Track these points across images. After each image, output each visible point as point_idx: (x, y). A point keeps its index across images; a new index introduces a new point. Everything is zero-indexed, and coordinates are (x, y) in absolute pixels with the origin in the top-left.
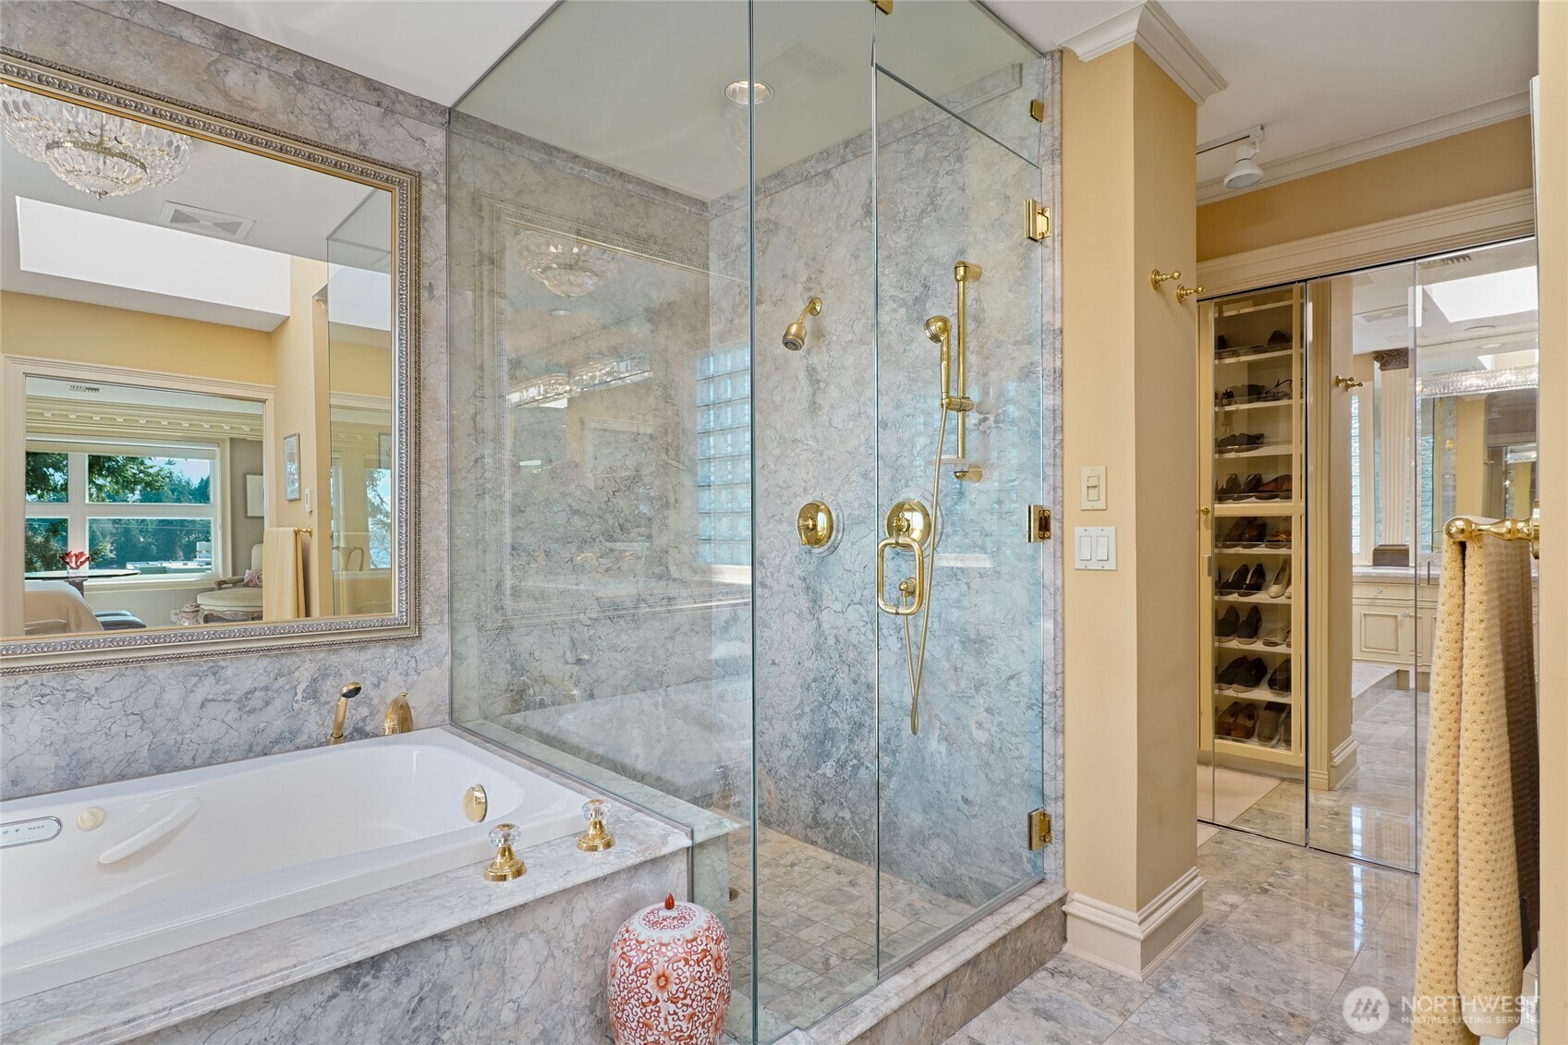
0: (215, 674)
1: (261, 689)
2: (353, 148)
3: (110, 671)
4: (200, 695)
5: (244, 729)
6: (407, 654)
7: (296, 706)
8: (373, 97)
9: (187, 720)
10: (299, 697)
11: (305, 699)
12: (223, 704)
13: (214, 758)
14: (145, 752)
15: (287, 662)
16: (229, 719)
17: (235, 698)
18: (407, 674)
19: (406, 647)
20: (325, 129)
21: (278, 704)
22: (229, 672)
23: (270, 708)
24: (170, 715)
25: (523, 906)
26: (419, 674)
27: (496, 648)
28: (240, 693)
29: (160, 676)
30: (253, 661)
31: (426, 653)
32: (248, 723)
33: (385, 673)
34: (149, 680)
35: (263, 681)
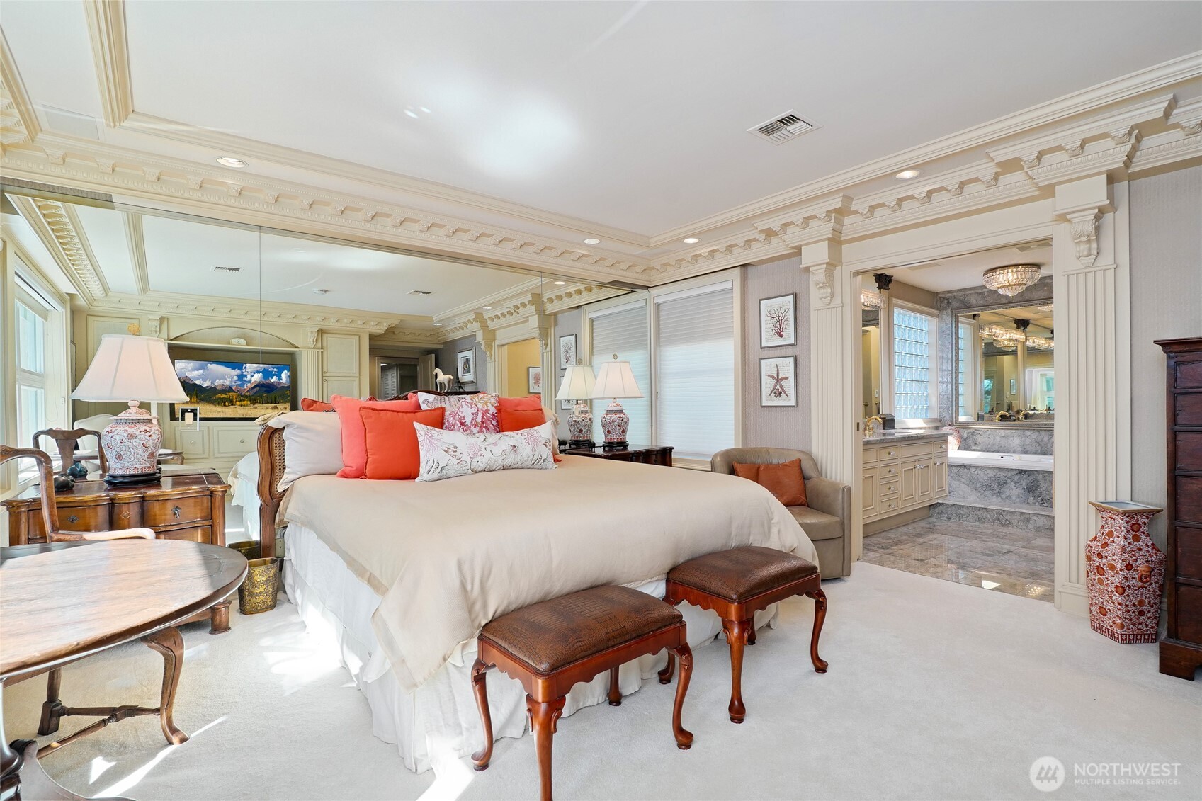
29: (1043, 434)
34: (1040, 434)
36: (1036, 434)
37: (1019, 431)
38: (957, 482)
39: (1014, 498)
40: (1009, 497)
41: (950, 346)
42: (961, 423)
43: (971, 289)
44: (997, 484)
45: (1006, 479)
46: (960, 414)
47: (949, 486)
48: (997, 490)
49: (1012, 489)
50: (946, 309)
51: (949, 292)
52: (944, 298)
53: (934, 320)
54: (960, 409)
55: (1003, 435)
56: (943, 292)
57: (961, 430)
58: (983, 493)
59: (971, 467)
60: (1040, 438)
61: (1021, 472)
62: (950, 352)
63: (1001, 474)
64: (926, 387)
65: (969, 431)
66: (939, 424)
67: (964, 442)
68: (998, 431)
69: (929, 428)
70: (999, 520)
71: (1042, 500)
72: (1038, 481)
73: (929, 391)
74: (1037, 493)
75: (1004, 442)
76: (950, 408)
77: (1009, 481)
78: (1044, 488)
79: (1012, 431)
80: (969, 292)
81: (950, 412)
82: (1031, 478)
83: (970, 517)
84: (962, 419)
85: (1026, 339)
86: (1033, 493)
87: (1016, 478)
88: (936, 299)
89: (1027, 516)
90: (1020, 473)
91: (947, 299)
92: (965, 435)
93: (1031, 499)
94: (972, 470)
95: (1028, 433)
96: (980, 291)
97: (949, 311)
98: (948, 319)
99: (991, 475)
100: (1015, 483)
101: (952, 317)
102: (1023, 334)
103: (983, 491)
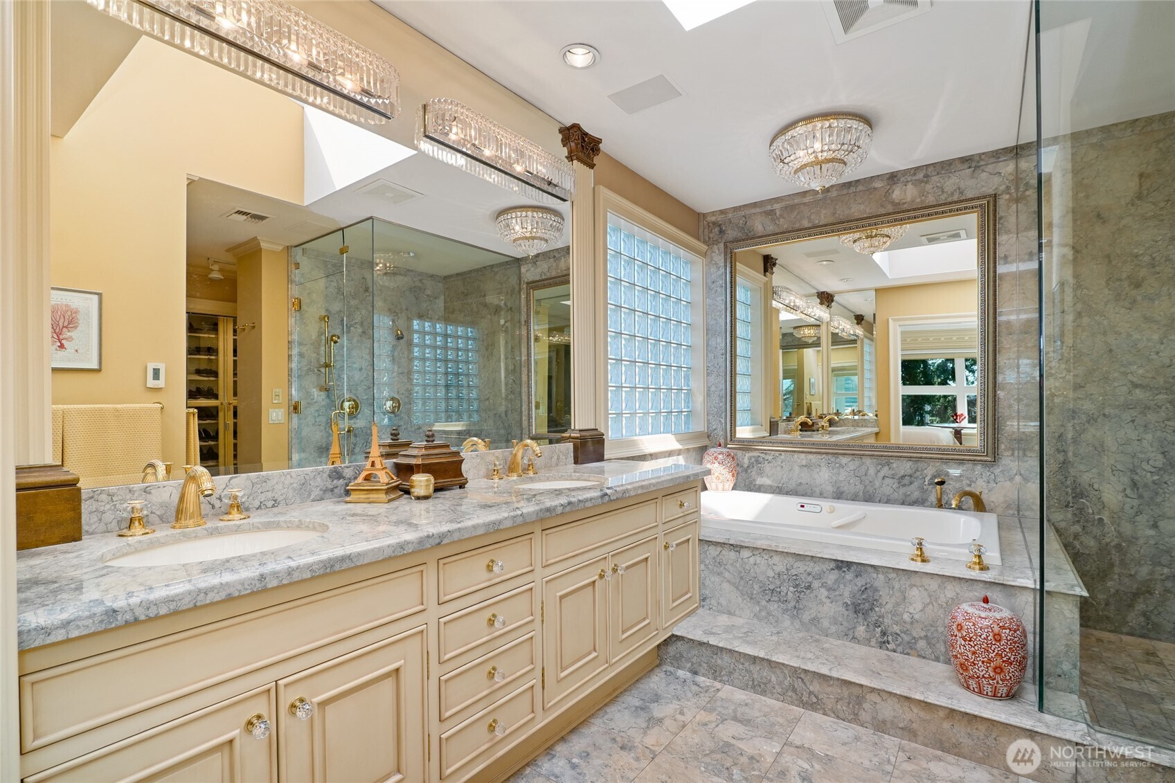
0: (888, 465)
1: (908, 476)
2: (955, 198)
3: (850, 458)
4: (882, 474)
5: (901, 493)
6: (989, 471)
7: (925, 487)
8: (966, 165)
9: (877, 483)
10: (926, 483)
11: (929, 484)
12: (892, 480)
13: (888, 501)
14: (861, 494)
15: (921, 465)
16: (894, 486)
17: (897, 478)
18: (989, 482)
19: (988, 467)
20: (940, 195)
21: (916, 484)
22: (894, 465)
23: (912, 485)
24: (871, 480)
25: (916, 572)
26: (997, 483)
27: (1058, 477)
28: (899, 476)
29: (867, 463)
30: (905, 462)
31: (1002, 472)
32: (902, 490)
33: (974, 479)
34: (863, 463)
35: (909, 472)
36: (857, 462)
37: (830, 456)
38: (717, 579)
39: (826, 623)
40: (815, 621)
41: (723, 307)
42: (742, 441)
43: (754, 205)
44: (791, 589)
45: (810, 579)
46: (738, 422)
47: (702, 585)
48: (793, 604)
49: (822, 603)
50: (716, 242)
51: (722, 212)
52: (714, 223)
53: (699, 261)
54: (739, 415)
55: (804, 463)
56: (713, 213)
57: (739, 453)
58: (766, 607)
59: (742, 547)
60: (863, 468)
61: (842, 565)
62: (724, 316)
63: (800, 567)
64: (687, 377)
65: (752, 454)
66: (705, 442)
67: (743, 474)
68: (796, 455)
69: (688, 450)
70: (794, 690)
71: (884, 634)
72: (876, 590)
73: (693, 385)
74: (873, 617)
75: (805, 477)
76: (723, 415)
77: (816, 584)
78: (889, 607)
79: (819, 456)
80: (753, 211)
81: (723, 421)
82: (860, 582)
83: (736, 675)
84: (743, 432)
85: (831, 320)
86: (865, 614)
87: (832, 577)
88: (701, 224)
89: (856, 691)
90: (839, 568)
91: (720, 225)
92: (746, 462)
93: (861, 630)
94: (745, 554)
95: (844, 460)
96: (769, 208)
97: (722, 245)
98: (719, 259)
99: (780, 568)
100: (829, 589)
101: (725, 255)
102: (828, 311)
103: (764, 603)
